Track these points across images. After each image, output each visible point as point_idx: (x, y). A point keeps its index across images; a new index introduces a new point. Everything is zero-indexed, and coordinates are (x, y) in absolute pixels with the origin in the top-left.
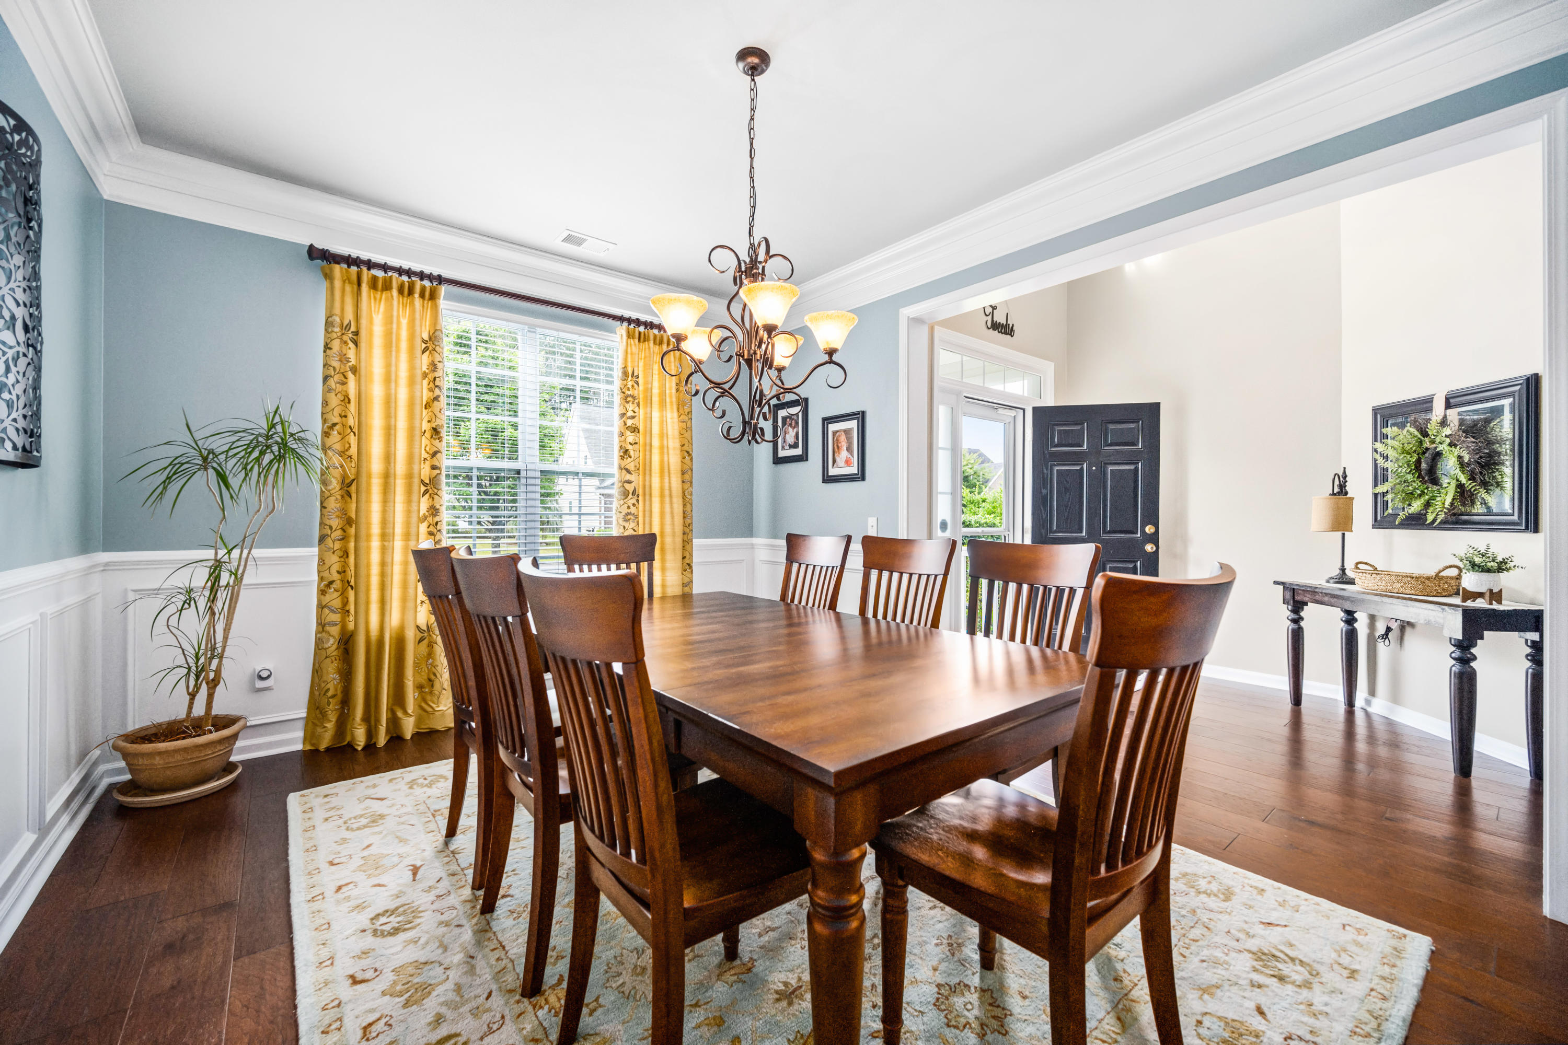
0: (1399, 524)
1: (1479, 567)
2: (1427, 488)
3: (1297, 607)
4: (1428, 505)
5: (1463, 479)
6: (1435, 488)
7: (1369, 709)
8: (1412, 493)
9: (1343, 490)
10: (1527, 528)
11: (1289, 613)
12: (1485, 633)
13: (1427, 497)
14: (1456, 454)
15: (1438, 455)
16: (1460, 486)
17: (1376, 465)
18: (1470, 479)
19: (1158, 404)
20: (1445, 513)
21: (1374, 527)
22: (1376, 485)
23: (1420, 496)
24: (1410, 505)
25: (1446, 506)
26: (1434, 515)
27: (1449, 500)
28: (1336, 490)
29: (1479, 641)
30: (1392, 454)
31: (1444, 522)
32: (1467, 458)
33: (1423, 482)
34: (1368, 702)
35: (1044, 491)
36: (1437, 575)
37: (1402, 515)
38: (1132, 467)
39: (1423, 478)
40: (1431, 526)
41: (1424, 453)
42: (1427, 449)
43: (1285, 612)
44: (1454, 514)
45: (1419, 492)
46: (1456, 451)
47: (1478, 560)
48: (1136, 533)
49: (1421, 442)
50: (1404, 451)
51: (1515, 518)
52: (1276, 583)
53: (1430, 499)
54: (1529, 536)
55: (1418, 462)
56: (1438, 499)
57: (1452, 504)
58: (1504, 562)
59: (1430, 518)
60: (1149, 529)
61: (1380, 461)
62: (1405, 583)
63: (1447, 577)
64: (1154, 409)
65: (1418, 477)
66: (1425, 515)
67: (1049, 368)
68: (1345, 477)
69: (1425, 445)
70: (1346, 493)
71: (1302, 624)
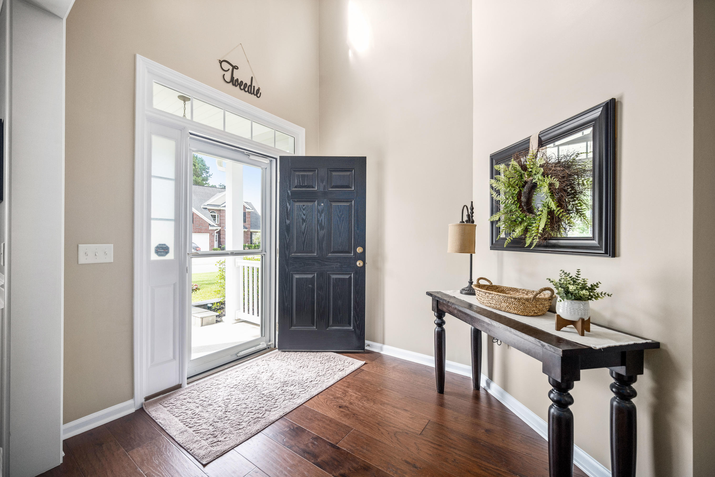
0: (507, 247)
1: (572, 294)
2: (526, 216)
3: (440, 315)
4: (526, 230)
5: (553, 206)
6: (531, 216)
7: (489, 391)
8: (515, 221)
9: (470, 220)
10: (606, 253)
11: (435, 318)
12: (582, 371)
13: (526, 224)
14: (548, 182)
15: (534, 186)
16: (551, 213)
17: (492, 199)
18: (558, 206)
19: (365, 158)
20: (539, 238)
21: (492, 248)
22: (492, 214)
23: (521, 223)
24: (514, 231)
25: (540, 231)
26: (531, 240)
27: (542, 226)
28: (465, 218)
29: (575, 383)
30: (502, 188)
31: (538, 246)
32: (557, 185)
33: (523, 211)
34: (488, 385)
35: (288, 222)
36: (535, 297)
37: (508, 240)
38: (348, 204)
39: (523, 208)
40: (528, 249)
41: (523, 186)
42: (526, 182)
43: (433, 317)
44: (545, 239)
45: (520, 220)
46: (548, 180)
47: (572, 288)
48: (351, 253)
49: (521, 176)
50: (509, 185)
51: (595, 242)
52: (429, 294)
53: (528, 225)
54: (608, 260)
55: (519, 194)
56: (534, 225)
57: (544, 229)
58: (592, 288)
59: (528, 242)
60: (359, 250)
61: (494, 194)
62: (510, 304)
63: (542, 299)
64: (363, 160)
65: (519, 207)
66: (524, 239)
67: (301, 132)
68: (472, 209)
69: (525, 179)
70: (473, 222)
71: (444, 326)
